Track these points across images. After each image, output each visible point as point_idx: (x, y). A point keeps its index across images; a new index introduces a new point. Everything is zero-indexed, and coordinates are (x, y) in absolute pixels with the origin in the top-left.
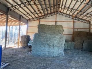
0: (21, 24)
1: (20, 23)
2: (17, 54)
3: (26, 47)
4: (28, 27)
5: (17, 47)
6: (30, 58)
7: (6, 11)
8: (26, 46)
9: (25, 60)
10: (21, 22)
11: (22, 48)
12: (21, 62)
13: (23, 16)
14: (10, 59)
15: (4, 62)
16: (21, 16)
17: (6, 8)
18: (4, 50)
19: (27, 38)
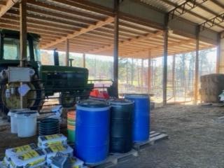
0: (200, 46)
1: (198, 44)
2: (188, 118)
3: (214, 104)
4: (219, 52)
5: (191, 103)
6: (218, 131)
7: (163, 23)
8: (213, 102)
9: (204, 135)
10: (200, 42)
11: (202, 106)
12: (194, 137)
13: (206, 25)
14: (170, 128)
15: (156, 130)
16: (198, 27)
17: (163, 15)
18: (162, 107)
19: (216, 80)
